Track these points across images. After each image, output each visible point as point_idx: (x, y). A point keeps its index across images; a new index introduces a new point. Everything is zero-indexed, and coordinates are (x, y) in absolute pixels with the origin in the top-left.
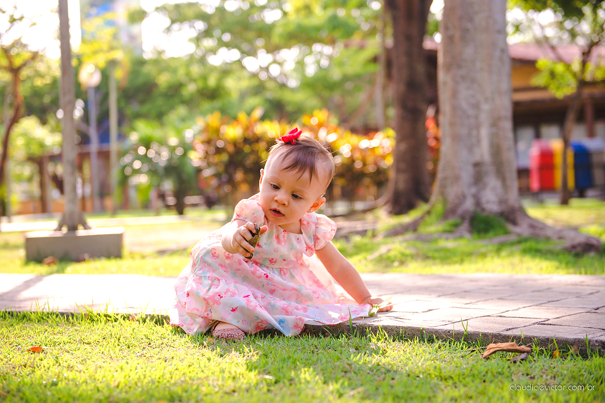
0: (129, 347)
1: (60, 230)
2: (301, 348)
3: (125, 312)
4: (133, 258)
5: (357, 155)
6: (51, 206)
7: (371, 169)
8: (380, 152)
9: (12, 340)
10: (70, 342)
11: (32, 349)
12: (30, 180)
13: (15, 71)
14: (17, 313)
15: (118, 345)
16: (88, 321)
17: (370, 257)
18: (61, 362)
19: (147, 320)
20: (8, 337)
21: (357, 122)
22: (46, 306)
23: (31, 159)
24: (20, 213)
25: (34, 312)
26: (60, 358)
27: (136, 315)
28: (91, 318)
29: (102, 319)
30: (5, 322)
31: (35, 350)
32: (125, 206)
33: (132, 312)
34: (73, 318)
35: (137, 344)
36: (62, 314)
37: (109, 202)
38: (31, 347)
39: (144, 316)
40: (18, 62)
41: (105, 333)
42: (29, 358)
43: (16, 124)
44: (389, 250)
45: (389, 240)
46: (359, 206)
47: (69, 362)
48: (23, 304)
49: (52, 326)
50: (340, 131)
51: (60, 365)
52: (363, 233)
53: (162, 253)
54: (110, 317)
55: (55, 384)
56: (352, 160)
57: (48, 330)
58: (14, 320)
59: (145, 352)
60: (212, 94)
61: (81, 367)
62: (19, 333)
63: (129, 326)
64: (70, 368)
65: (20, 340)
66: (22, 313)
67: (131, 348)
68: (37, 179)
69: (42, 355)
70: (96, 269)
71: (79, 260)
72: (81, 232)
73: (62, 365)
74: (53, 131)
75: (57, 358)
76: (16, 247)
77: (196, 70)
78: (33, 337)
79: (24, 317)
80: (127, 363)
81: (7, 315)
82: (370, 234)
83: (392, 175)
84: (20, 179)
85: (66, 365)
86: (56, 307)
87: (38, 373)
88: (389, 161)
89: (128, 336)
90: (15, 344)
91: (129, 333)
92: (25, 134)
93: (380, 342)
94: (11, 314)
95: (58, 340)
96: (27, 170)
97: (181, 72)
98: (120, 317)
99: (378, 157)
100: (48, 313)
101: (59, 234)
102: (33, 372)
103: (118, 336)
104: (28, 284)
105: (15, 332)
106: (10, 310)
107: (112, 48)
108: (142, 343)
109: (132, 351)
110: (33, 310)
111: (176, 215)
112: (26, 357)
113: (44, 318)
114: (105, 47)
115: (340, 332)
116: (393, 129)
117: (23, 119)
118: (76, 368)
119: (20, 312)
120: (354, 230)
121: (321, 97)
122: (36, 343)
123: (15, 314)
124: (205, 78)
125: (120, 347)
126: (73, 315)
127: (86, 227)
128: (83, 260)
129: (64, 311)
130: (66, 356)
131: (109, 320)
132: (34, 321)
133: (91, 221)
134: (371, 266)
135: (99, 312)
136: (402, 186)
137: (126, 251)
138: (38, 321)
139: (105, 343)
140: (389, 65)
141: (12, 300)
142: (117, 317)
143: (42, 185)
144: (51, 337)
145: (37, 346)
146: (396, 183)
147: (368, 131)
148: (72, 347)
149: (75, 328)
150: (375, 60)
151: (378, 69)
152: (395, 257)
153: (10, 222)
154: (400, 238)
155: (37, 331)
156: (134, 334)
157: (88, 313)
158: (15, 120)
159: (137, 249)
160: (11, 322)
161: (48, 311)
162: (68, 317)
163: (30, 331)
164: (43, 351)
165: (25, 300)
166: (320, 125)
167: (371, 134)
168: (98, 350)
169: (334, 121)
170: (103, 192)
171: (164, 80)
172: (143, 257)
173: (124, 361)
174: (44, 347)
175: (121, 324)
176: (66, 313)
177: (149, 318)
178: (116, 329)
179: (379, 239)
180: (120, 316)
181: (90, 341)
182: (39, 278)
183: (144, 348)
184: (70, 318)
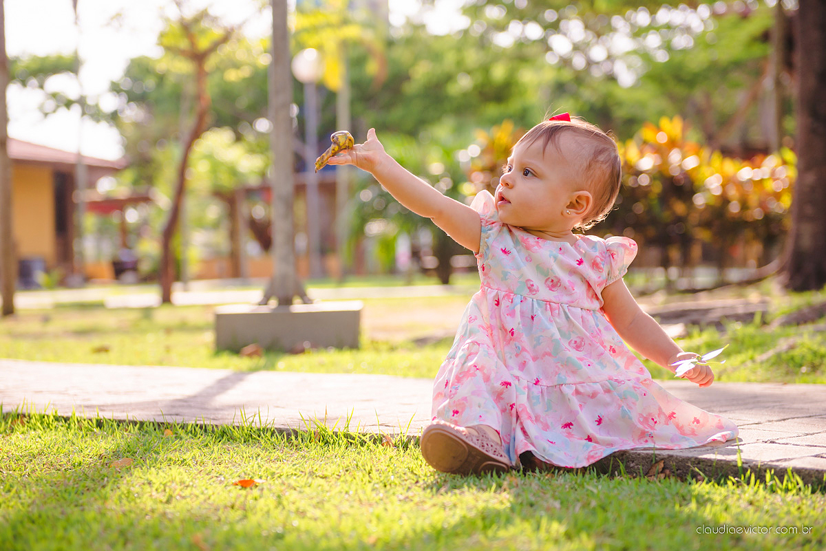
0: (385, 486)
1: (266, 304)
2: (659, 498)
3: (376, 431)
4: (377, 350)
5: (733, 193)
6: (247, 267)
7: (756, 214)
8: (770, 186)
9: (210, 467)
10: (295, 475)
11: (240, 482)
12: (215, 226)
13: (198, 57)
14: (213, 427)
15: (369, 482)
16: (320, 444)
17: (759, 357)
18: (285, 503)
19: (411, 446)
20: (203, 463)
21: (732, 138)
22: (257, 418)
23: (219, 194)
24: (200, 277)
25: (238, 427)
26: (283, 498)
27: (392, 436)
28: (324, 440)
29: (341, 442)
30: (196, 440)
31: (245, 484)
32: (357, 269)
33: (386, 431)
34: (296, 438)
35: (397, 481)
36: (281, 431)
37: (334, 263)
38: (237, 480)
39: (405, 439)
40: (203, 43)
41: (347, 463)
42: (239, 496)
43: (197, 140)
44: (792, 347)
45: (792, 330)
46: (734, 275)
47: (298, 504)
48: (220, 415)
49: (265, 449)
50: (705, 153)
51: (284, 508)
52: (747, 318)
53: (421, 342)
54: (354, 439)
55: (280, 537)
56: (725, 200)
57: (262, 455)
58: (210, 438)
59: (410, 494)
60: (498, 94)
61: (318, 513)
62: (219, 458)
63: (382, 454)
64: (301, 514)
65: (222, 467)
66: (220, 428)
67: (388, 487)
68: (225, 225)
69: (256, 492)
70: (322, 364)
71: (295, 351)
72: (298, 307)
73: (287, 508)
74: (251, 151)
75: (279, 497)
76: (198, 329)
77: (472, 57)
78: (239, 465)
79: (224, 435)
80: (386, 510)
81: (197, 429)
82: (757, 319)
83: (789, 223)
84: (201, 225)
85: (293, 508)
86: (270, 420)
87: (254, 519)
88: (786, 202)
89: (384, 468)
90: (215, 474)
91: (384, 464)
92: (210, 157)
93: (790, 494)
94: (204, 428)
95: (278, 471)
96: (214, 211)
97: (450, 59)
98: (368, 439)
99: (769, 194)
100: (259, 430)
101: (264, 310)
102: (245, 517)
103: (368, 468)
104: (223, 385)
105: (213, 456)
106: (202, 423)
107: (345, 22)
108: (406, 480)
109: (391, 492)
110: (236, 424)
111: (440, 284)
112: (233, 495)
113: (253, 436)
114: (334, 19)
115: (722, 476)
116: (792, 149)
117: (208, 132)
118: (309, 515)
119: (217, 426)
120: (731, 312)
121: (672, 98)
122: (245, 474)
123: (210, 428)
124: (486, 69)
125: (372, 484)
126: (296, 433)
127: (306, 300)
128: (302, 351)
129: (282, 427)
130: (292, 496)
131: (351, 443)
132: (238, 440)
133: (313, 291)
134: (761, 372)
135: (336, 430)
136: (807, 242)
137: (365, 338)
138: (245, 442)
139: (349, 478)
140: (789, 44)
141: (203, 408)
142: (363, 438)
143: (233, 235)
144: (267, 466)
145: (247, 478)
146: (798, 237)
147: (751, 152)
148: (300, 482)
149: (302, 453)
150: (765, 37)
151: (772, 51)
152: (803, 357)
153: (186, 290)
154: (810, 328)
155: (245, 455)
156: (392, 466)
157: (319, 430)
158: (196, 134)
159: (381, 336)
160: (205, 441)
161: (258, 425)
162: (289, 436)
163: (234, 456)
164: (256, 486)
165: (222, 408)
166: (672, 144)
167: (757, 159)
168: (338, 489)
169: (693, 137)
170: (326, 246)
171: (422, 72)
172: (393, 349)
173: (381, 507)
174: (257, 480)
175: (371, 451)
176: (287, 430)
177: (412, 442)
178: (364, 457)
179: (774, 328)
180: (368, 436)
181: (326, 473)
182: (239, 376)
183: (409, 488)
184: (293, 437)
